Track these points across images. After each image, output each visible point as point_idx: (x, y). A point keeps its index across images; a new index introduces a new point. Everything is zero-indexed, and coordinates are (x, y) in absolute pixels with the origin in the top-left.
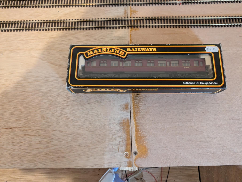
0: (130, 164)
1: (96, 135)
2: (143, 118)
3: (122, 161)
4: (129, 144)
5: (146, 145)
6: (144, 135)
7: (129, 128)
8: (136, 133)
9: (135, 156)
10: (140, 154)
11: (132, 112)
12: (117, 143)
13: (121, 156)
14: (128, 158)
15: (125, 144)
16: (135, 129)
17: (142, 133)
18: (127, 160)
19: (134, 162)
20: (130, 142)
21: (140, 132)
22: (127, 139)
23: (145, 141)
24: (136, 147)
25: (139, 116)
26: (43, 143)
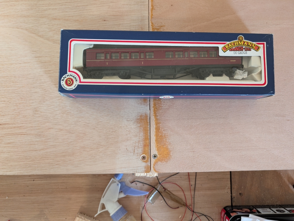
0: (148, 169)
1: (105, 134)
2: (166, 113)
3: (138, 166)
4: (147, 145)
5: (168, 147)
6: (166, 135)
7: (148, 126)
8: (156, 132)
9: (154, 160)
10: (160, 157)
11: (152, 105)
12: (132, 144)
13: (137, 160)
14: (146, 162)
15: (142, 145)
16: (155, 126)
17: (163, 132)
18: (144, 164)
19: (153, 167)
20: (148, 143)
21: (161, 130)
22: (145, 139)
23: (167, 142)
24: (156, 148)
25: (160, 111)
26: (37, 144)
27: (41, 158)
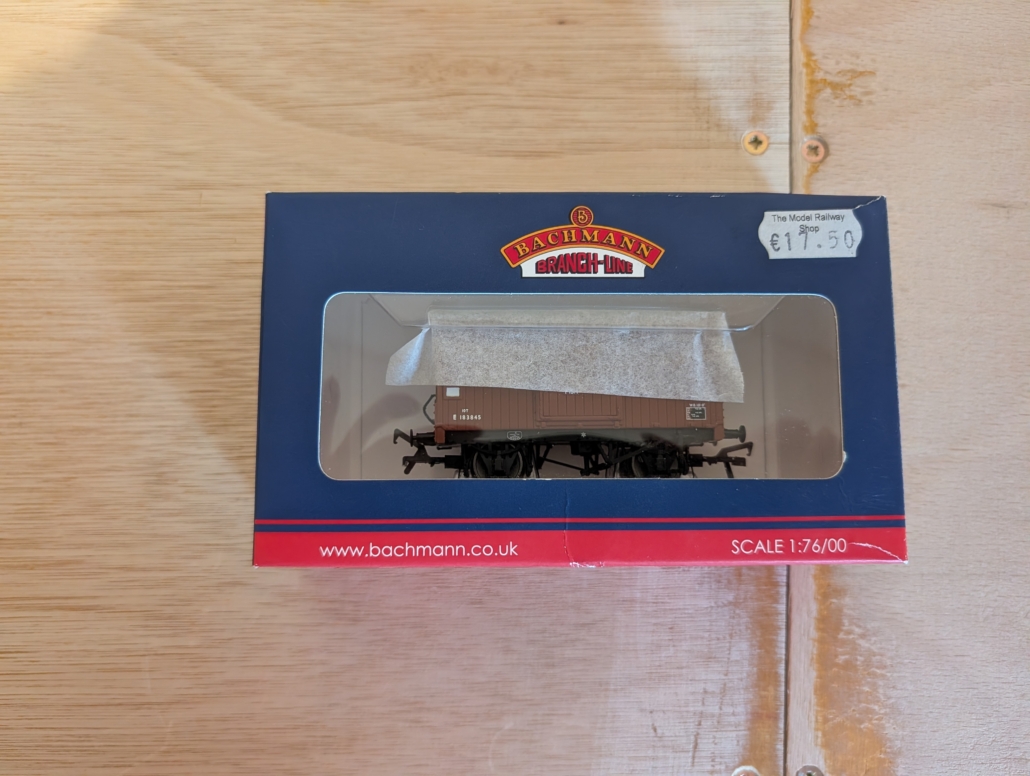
1: (538, 637)
5: (884, 728)
6: (874, 659)
7: (776, 601)
8: (821, 641)
12: (687, 703)
16: (814, 607)
17: (862, 642)
20: (776, 698)
21: (849, 632)
22: (759, 680)
23: (877, 702)
24: (820, 734)
26: (151, 671)
27: (167, 752)
